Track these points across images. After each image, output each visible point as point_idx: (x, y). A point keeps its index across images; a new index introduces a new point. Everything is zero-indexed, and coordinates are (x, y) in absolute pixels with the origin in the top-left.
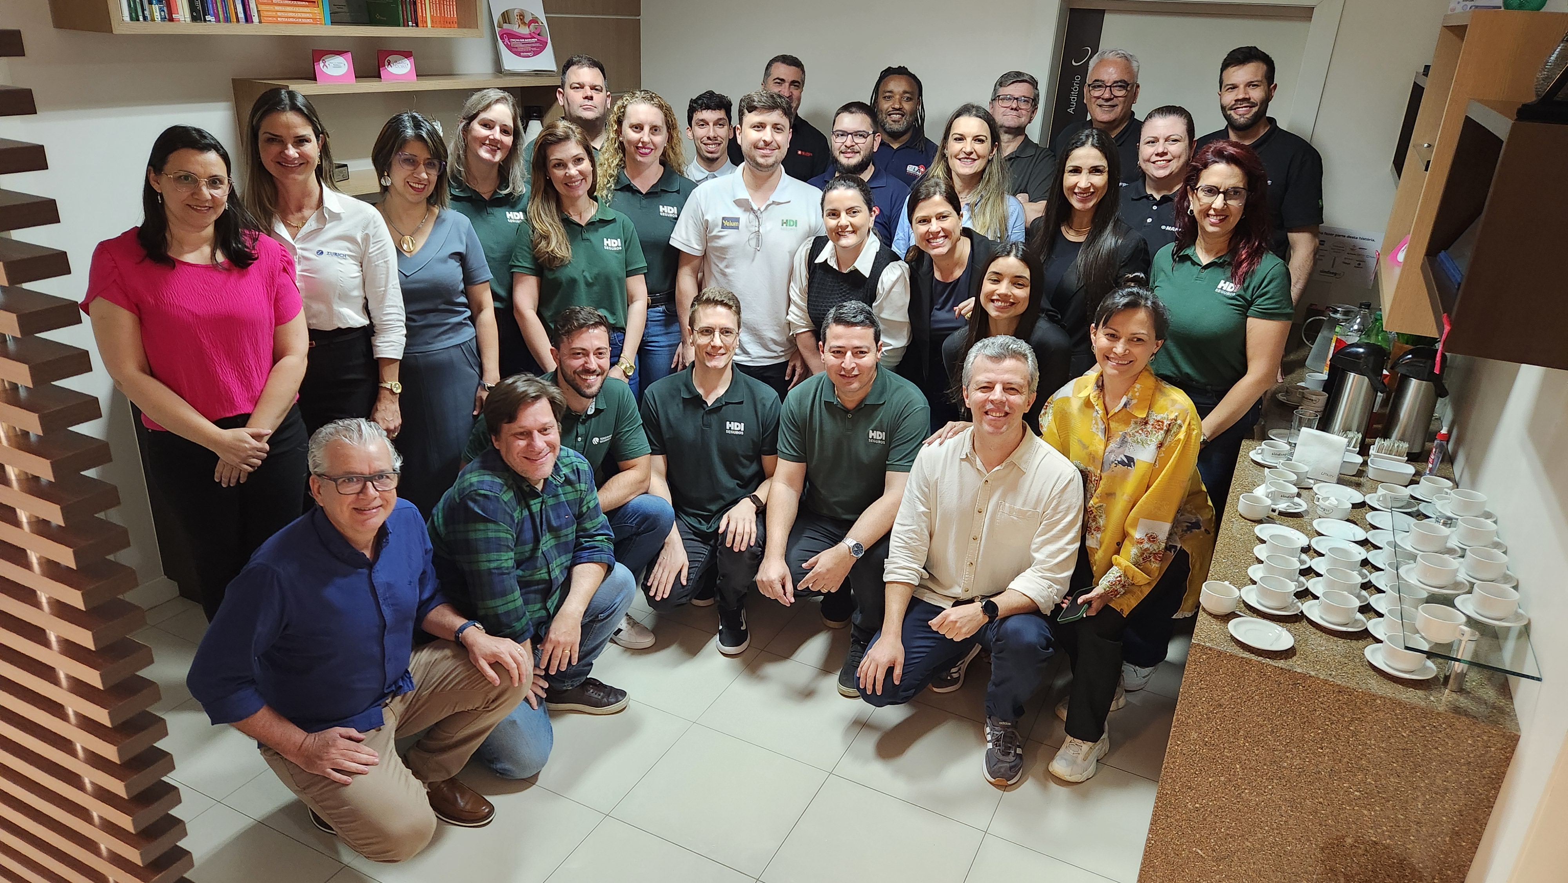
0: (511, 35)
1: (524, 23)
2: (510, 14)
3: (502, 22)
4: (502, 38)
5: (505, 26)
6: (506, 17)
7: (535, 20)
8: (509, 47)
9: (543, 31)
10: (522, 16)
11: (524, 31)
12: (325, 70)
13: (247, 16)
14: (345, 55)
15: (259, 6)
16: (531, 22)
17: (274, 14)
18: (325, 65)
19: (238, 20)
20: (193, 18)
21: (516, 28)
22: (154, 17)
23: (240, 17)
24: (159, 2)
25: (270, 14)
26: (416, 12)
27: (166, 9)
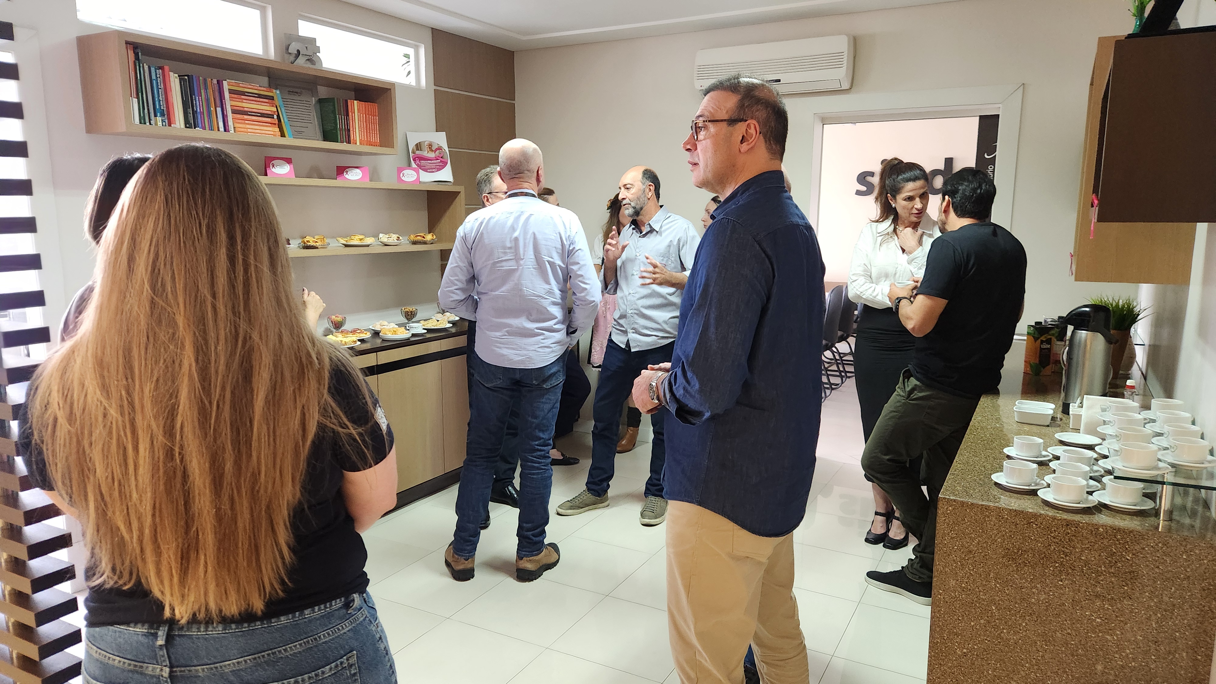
0: (422, 158)
1: (431, 150)
2: (422, 145)
3: (415, 148)
4: (414, 160)
5: (418, 152)
6: (418, 146)
7: (440, 149)
8: (420, 167)
9: (445, 156)
10: (430, 146)
11: (432, 155)
12: (273, 170)
13: (226, 129)
14: (289, 161)
15: (235, 124)
16: (436, 150)
17: (246, 130)
18: (273, 166)
19: (219, 130)
20: (186, 127)
21: (426, 153)
22: (156, 124)
23: (220, 129)
24: (162, 115)
25: (242, 130)
26: (349, 136)
27: (166, 121)
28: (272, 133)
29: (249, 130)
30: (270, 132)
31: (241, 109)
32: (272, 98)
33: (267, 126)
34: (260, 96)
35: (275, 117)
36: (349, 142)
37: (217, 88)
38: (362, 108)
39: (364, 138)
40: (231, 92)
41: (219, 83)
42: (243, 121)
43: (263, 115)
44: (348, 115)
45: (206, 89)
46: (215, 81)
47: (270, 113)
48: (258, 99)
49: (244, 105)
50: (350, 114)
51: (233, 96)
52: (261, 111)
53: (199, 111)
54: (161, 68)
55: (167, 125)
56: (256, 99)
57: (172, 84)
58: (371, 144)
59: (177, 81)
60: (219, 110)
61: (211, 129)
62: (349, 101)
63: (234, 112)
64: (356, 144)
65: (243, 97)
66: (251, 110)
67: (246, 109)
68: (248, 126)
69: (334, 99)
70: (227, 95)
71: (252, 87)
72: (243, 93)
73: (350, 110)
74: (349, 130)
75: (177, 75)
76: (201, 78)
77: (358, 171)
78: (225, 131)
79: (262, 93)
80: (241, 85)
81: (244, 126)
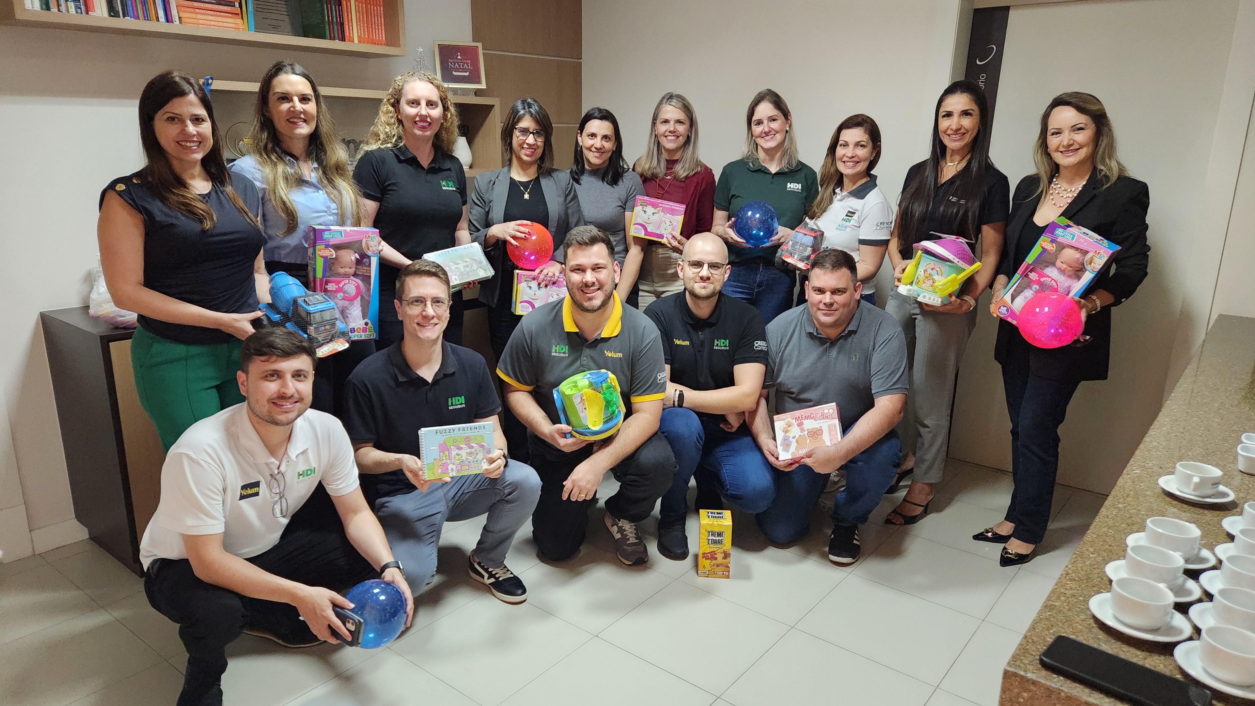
13: (168, 19)
15: (180, 13)
17: (196, 20)
19: (158, 20)
20: (111, 16)
22: (68, 11)
23: (160, 19)
25: (192, 20)
26: (343, 32)
27: (82, 6)
28: (234, 26)
29: (201, 21)
30: (230, 25)
33: (226, 17)
35: (237, 4)
36: (343, 39)
39: (364, 34)
42: (192, 10)
43: (219, 2)
44: (340, 4)
50: (344, 2)
55: (82, 10)
58: (374, 43)
61: (146, 18)
64: (353, 41)
68: (199, 16)
74: (342, 24)
78: (168, 21)
81: (193, 16)
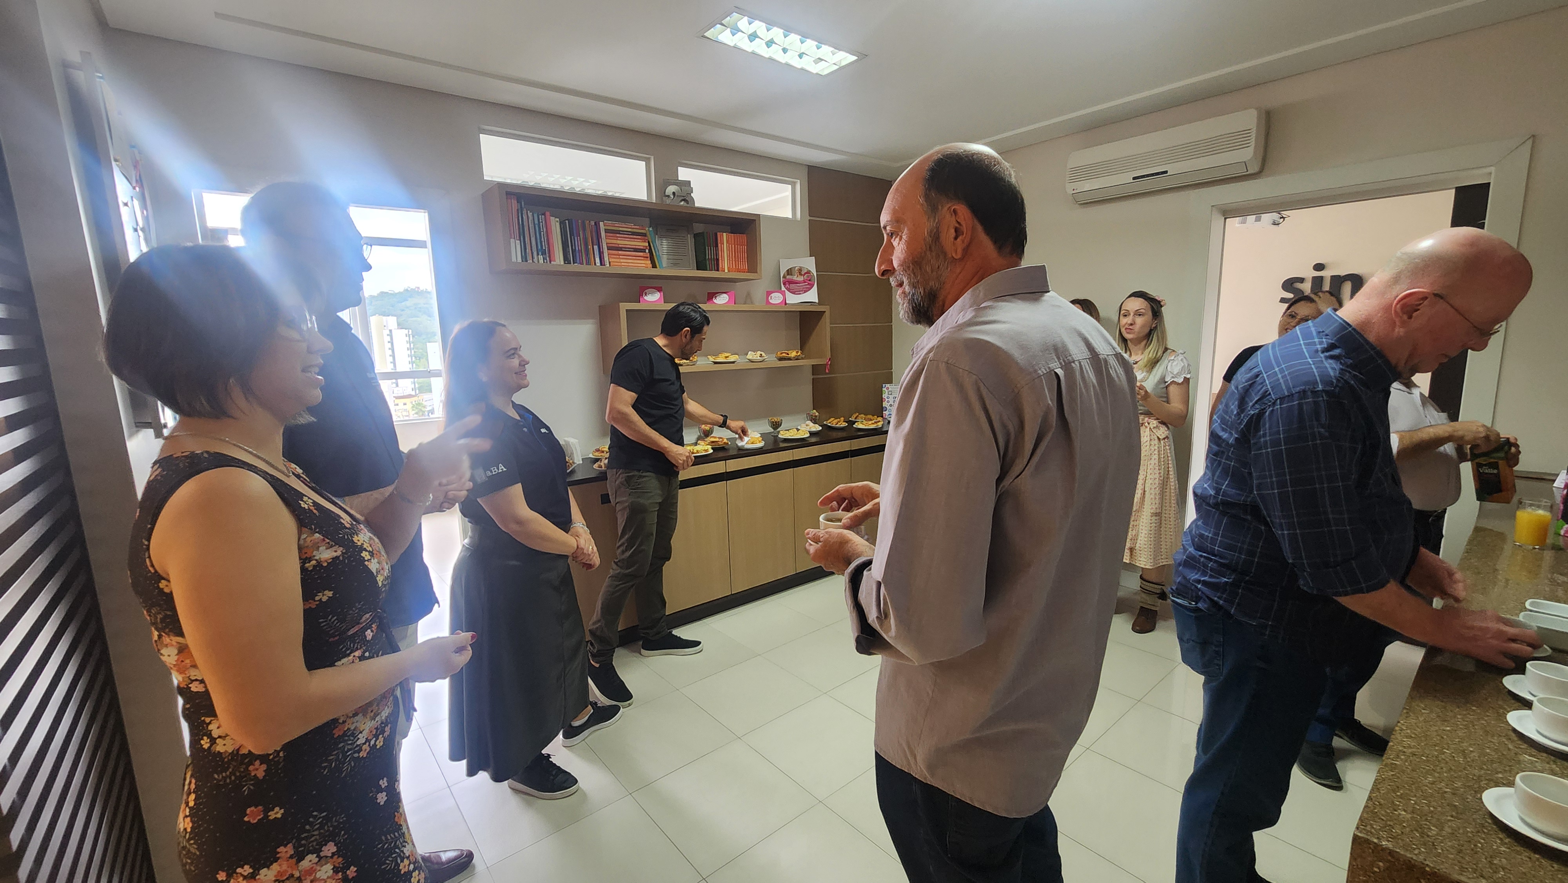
0: (791, 282)
1: (801, 274)
2: (793, 270)
3: (786, 274)
4: (784, 284)
5: (788, 277)
6: (789, 272)
7: (809, 272)
8: (789, 290)
9: (813, 278)
10: (800, 270)
11: (801, 279)
12: (646, 298)
14: (659, 289)
15: (611, 259)
16: (805, 273)
17: (620, 263)
18: (646, 295)
19: (595, 265)
20: (565, 263)
21: (795, 278)
22: (538, 262)
23: (597, 264)
24: (544, 253)
25: (617, 264)
26: (718, 265)
27: (548, 259)
28: (644, 265)
29: (623, 264)
30: (642, 265)
31: (617, 245)
32: (644, 235)
33: (641, 260)
34: (633, 234)
35: (647, 251)
36: (718, 270)
37: (594, 229)
38: (731, 240)
39: (732, 266)
40: (606, 231)
41: (597, 225)
42: (618, 256)
43: (636, 250)
44: (717, 246)
45: (584, 230)
46: (593, 223)
47: (642, 247)
48: (632, 236)
49: (619, 242)
50: (719, 245)
51: (609, 234)
52: (634, 247)
53: (577, 249)
54: (544, 214)
55: (548, 262)
56: (630, 236)
57: (553, 228)
58: (739, 271)
59: (558, 224)
60: (596, 247)
61: (588, 263)
62: (718, 233)
63: (609, 248)
64: (724, 271)
65: (618, 235)
66: (623, 246)
67: (620, 246)
68: (622, 261)
69: (703, 233)
70: (603, 234)
71: (626, 226)
72: (618, 232)
73: (719, 241)
74: (718, 260)
75: (558, 219)
76: (580, 221)
77: (725, 295)
78: (601, 264)
79: (635, 230)
80: (616, 225)
81: (618, 260)
